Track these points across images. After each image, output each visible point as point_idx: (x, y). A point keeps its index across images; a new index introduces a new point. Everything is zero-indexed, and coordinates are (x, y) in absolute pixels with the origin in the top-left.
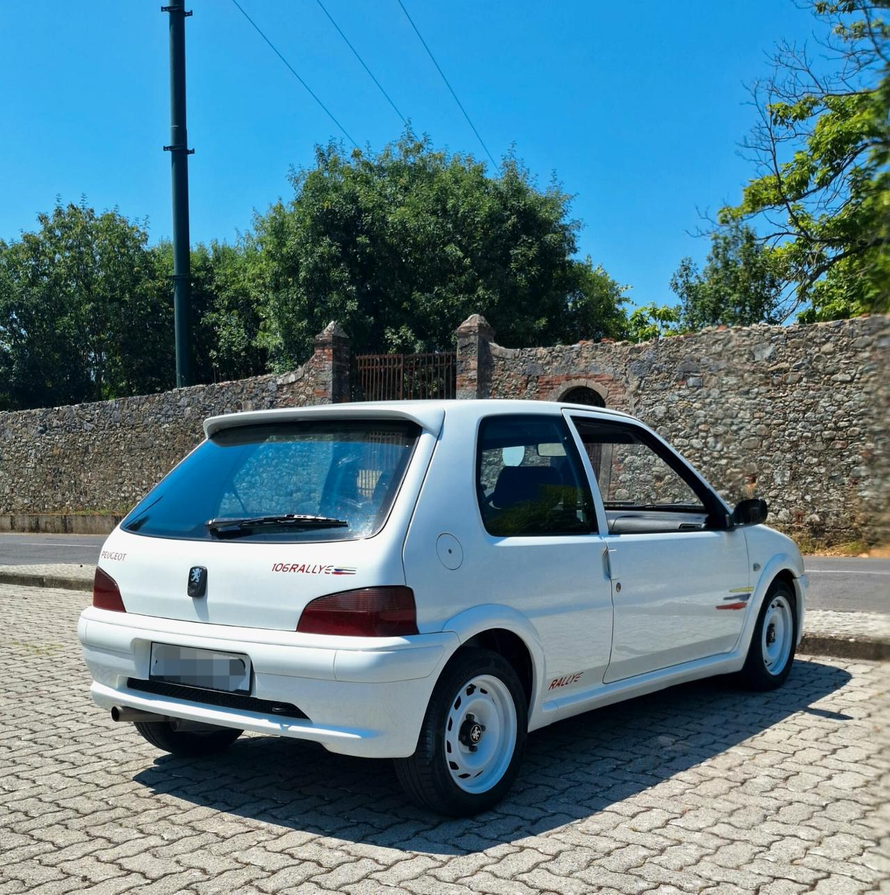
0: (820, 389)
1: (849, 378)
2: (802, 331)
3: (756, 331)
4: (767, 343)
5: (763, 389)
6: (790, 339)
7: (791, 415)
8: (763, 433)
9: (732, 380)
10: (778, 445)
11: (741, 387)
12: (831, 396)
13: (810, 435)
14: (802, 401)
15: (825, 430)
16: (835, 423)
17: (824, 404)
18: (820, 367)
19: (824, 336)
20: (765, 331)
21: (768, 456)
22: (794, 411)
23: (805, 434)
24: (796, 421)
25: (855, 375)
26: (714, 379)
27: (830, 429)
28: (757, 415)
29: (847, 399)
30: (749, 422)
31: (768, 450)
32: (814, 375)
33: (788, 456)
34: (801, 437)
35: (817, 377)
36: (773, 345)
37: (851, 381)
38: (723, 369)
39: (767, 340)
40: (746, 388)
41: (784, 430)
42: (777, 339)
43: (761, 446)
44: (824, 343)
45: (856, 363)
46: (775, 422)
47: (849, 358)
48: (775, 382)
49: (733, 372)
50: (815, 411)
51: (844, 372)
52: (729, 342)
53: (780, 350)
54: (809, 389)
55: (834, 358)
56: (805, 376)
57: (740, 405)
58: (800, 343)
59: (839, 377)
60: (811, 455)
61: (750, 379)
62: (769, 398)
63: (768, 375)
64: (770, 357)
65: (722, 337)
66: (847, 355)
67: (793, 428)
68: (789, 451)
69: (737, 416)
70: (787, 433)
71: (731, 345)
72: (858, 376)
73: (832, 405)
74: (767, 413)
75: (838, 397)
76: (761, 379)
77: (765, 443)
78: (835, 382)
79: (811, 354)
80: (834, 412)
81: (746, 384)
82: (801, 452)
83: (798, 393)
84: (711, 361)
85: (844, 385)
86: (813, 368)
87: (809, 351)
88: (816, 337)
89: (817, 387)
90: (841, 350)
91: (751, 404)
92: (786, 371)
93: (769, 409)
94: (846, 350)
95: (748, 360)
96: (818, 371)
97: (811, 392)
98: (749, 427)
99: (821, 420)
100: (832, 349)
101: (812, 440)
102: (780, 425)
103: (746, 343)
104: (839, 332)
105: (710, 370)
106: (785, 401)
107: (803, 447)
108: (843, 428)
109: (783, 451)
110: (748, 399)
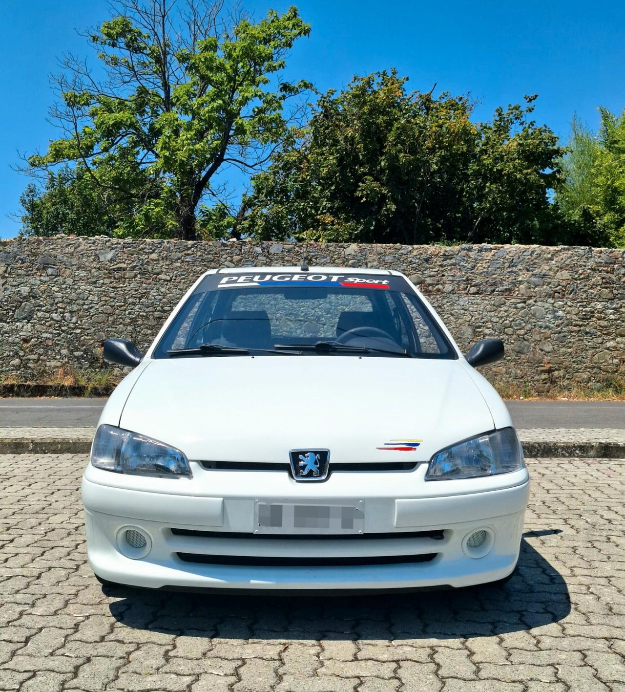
0: (150, 283)
1: (169, 279)
2: (135, 243)
3: (99, 240)
4: (109, 250)
5: (107, 281)
6: (126, 248)
7: (130, 300)
8: (109, 312)
9: (83, 274)
10: (121, 321)
11: (90, 278)
12: (158, 289)
13: (145, 314)
14: (137, 290)
15: (155, 312)
16: (162, 307)
17: (154, 294)
18: (150, 268)
19: (151, 249)
20: (107, 241)
21: (113, 328)
22: (132, 297)
23: (141, 314)
24: (134, 304)
25: (173, 276)
26: (68, 272)
27: (159, 311)
28: (103, 299)
29: (168, 292)
30: (97, 304)
31: (113, 323)
32: (146, 274)
33: (129, 328)
34: (139, 315)
35: (147, 275)
36: (113, 251)
37: (170, 281)
38: (76, 265)
39: (108, 247)
40: (94, 280)
41: (125, 310)
42: (116, 247)
43: (108, 320)
44: (151, 253)
45: (173, 269)
46: (118, 304)
47: (168, 265)
48: (116, 276)
49: (84, 268)
50: (147, 298)
51: (165, 274)
52: (79, 246)
53: (119, 255)
54: (142, 283)
55: (158, 263)
56: (139, 273)
57: (90, 291)
58: (134, 251)
59: (163, 276)
60: (146, 328)
61: (96, 274)
62: (112, 288)
63: (110, 272)
64: (111, 259)
65: (73, 242)
66: (167, 263)
67: (131, 309)
68: (129, 324)
69: (87, 298)
70: (127, 312)
71: (80, 248)
72: (174, 277)
73: (159, 295)
74: (111, 297)
75: (163, 290)
76: (105, 274)
77: (110, 319)
78: (161, 280)
79: (142, 259)
80: (161, 300)
81: (94, 276)
82: (139, 326)
83: (134, 285)
84: (65, 258)
85: (166, 283)
86: (145, 269)
87: (141, 257)
88: (145, 248)
89: (148, 281)
90: (163, 259)
91: (98, 291)
92: (124, 269)
93: (112, 295)
94: (166, 260)
95: (94, 260)
96: (148, 271)
97: (144, 285)
98: (97, 307)
99: (152, 305)
100: (157, 258)
101: (147, 318)
102: (121, 306)
103: (92, 248)
104: (161, 247)
105: (65, 264)
106: (125, 290)
107: (140, 322)
108: (167, 311)
109: (124, 325)
110: (96, 287)
